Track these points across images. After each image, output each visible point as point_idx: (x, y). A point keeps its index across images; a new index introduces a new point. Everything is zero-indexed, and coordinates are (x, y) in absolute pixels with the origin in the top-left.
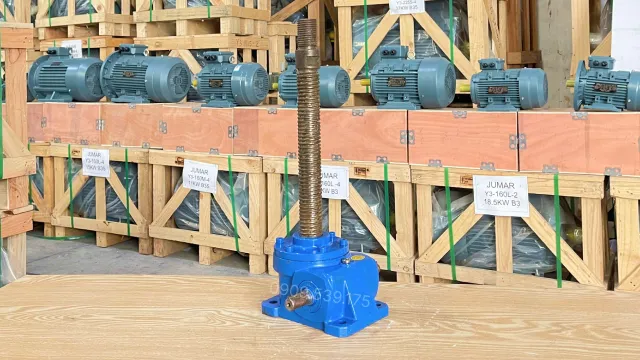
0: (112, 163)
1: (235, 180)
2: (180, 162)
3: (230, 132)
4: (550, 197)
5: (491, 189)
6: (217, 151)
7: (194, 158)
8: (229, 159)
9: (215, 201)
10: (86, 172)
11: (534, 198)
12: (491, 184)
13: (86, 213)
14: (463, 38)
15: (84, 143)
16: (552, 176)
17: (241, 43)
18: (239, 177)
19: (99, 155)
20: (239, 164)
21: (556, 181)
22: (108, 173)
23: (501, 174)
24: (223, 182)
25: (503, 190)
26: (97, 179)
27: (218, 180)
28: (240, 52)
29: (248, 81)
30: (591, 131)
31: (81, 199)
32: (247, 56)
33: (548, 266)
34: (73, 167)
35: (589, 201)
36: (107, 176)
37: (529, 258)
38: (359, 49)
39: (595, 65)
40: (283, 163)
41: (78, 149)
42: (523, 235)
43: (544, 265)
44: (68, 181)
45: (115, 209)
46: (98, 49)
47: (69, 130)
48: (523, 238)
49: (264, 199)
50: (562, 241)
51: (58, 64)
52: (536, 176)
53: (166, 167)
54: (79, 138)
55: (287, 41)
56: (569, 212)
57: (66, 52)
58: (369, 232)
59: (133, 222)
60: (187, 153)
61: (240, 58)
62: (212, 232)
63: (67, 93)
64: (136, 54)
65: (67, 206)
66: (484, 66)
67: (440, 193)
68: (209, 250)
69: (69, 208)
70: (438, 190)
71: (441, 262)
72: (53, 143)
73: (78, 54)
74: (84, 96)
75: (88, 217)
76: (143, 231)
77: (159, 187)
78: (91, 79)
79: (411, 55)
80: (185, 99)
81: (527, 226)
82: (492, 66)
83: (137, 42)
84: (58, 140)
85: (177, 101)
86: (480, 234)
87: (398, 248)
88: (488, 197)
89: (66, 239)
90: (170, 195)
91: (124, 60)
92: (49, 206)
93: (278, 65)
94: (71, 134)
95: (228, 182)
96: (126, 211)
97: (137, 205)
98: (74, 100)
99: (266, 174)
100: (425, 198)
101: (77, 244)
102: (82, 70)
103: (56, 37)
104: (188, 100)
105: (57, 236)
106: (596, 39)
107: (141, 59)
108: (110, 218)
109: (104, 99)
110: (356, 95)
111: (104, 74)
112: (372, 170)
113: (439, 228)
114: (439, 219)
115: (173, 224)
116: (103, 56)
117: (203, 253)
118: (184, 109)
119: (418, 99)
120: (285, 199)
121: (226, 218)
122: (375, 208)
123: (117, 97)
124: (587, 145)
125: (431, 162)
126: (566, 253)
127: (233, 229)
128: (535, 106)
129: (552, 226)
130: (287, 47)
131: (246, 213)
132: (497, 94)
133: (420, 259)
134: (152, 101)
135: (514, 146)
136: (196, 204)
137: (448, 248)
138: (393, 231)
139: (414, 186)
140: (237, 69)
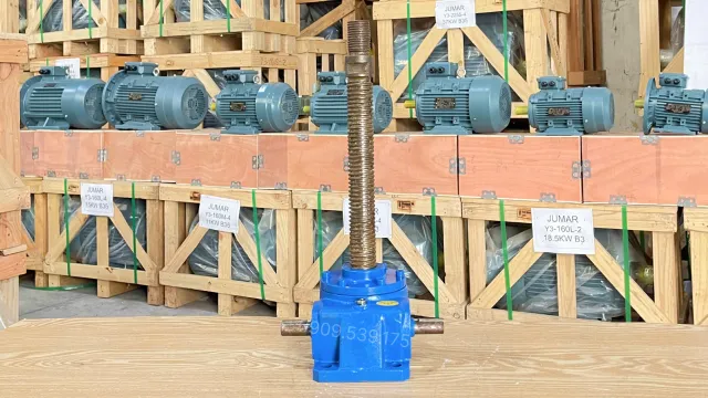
0: (116, 200)
1: (259, 218)
2: (196, 198)
3: (254, 162)
4: (617, 232)
5: (551, 224)
6: (239, 185)
7: (212, 193)
8: (254, 193)
9: (237, 242)
10: (85, 210)
11: (600, 233)
12: (551, 217)
13: (84, 258)
14: (519, 55)
15: (84, 177)
16: (619, 208)
17: (267, 61)
18: (264, 214)
19: (101, 190)
20: (264, 198)
21: (624, 213)
22: (112, 211)
23: (563, 206)
24: (246, 220)
25: (565, 224)
26: (98, 220)
27: (240, 217)
28: (265, 71)
29: (276, 104)
30: (663, 157)
31: (79, 242)
32: (273, 76)
33: (616, 310)
34: (70, 205)
35: (661, 236)
36: (111, 215)
37: (594, 301)
38: (402, 68)
39: (666, 83)
40: (316, 197)
41: (75, 184)
42: (587, 275)
43: (611, 308)
44: (64, 221)
45: (119, 254)
46: (99, 69)
47: (66, 162)
48: (588, 279)
49: (294, 239)
50: (631, 281)
51: (53, 85)
52: (602, 208)
53: (179, 203)
54: (76, 171)
55: (319, 60)
56: (639, 248)
57: (62, 72)
58: (414, 275)
59: (141, 268)
60: (204, 188)
61: (265, 79)
62: (234, 278)
63: (63, 119)
64: (144, 74)
65: (62, 250)
66: (544, 85)
67: (495, 230)
68: (229, 298)
69: (64, 253)
70: (492, 225)
71: (495, 307)
72: (46, 178)
73: (75, 74)
74: (83, 123)
75: (87, 263)
76: (153, 278)
77: (172, 227)
78: (91, 103)
79: (461, 73)
80: (201, 125)
81: (592, 264)
82: (551, 85)
83: (144, 60)
84: (52, 174)
85: (192, 127)
86: (539, 275)
87: (448, 293)
88: (549, 233)
89: (60, 289)
90: (184, 236)
91: (130, 80)
92: (41, 250)
93: (309, 86)
94: (68, 166)
95: (252, 220)
96: (133, 255)
97: (145, 248)
98: (72, 128)
99: (296, 210)
100: (478, 234)
101: (75, 294)
102: (81, 93)
103: (49, 55)
104: (205, 127)
105: (50, 285)
106: (667, 56)
107: (150, 78)
108: (114, 263)
109: (107, 126)
110: (398, 120)
111: (106, 97)
112: (417, 203)
113: (494, 268)
114: (494, 259)
115: (187, 269)
116: (105, 76)
117: (224, 302)
118: (200, 136)
119: (469, 122)
120: (317, 237)
121: (249, 262)
122: (420, 247)
123: (122, 123)
124: (658, 174)
125: (485, 194)
126: (635, 294)
127: (258, 274)
128: (601, 130)
129: (620, 264)
130: (319, 67)
131: (273, 255)
132: (558, 116)
133: (472, 305)
134: (163, 128)
135: (577, 175)
136: (215, 246)
137: (504, 292)
138: (441, 273)
139: (465, 221)
140: (262, 90)
